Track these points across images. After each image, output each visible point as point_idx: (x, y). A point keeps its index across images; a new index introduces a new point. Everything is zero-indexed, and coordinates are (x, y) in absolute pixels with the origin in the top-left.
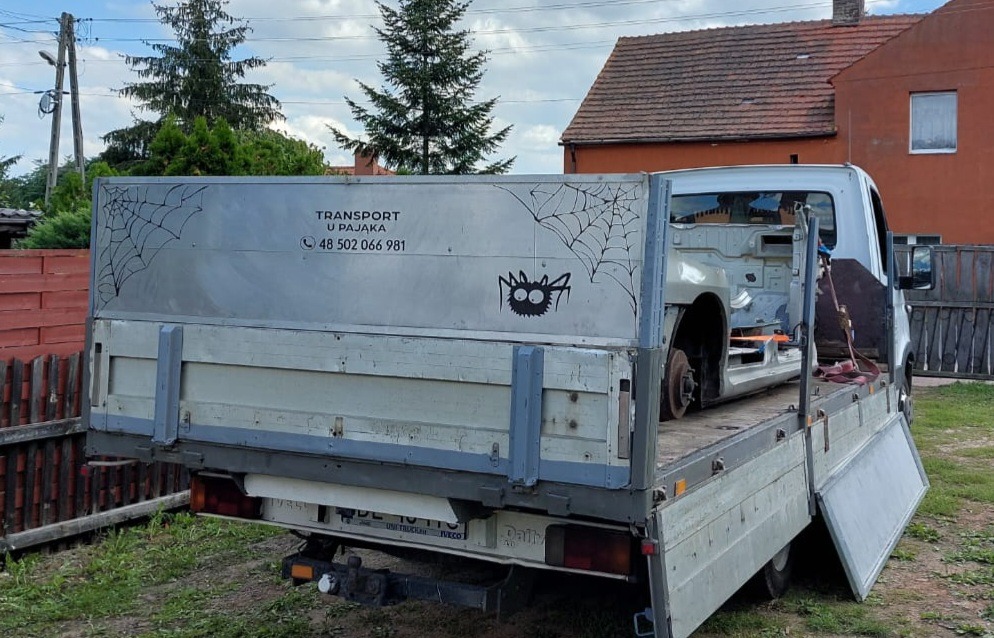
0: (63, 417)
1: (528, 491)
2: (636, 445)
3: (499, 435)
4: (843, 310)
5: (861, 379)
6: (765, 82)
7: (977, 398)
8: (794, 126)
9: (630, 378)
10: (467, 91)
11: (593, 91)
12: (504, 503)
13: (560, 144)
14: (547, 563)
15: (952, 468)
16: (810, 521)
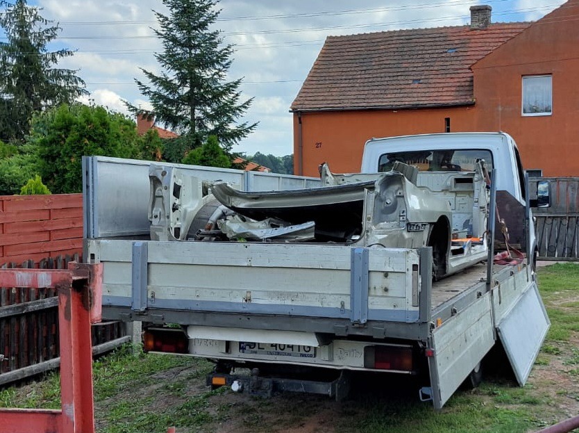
0: (20, 302)
1: (362, 326)
2: (422, 299)
3: (344, 297)
4: (503, 222)
5: (514, 262)
6: (427, 68)
7: (570, 272)
8: (448, 99)
9: (418, 264)
10: (220, 73)
11: (311, 75)
12: (347, 333)
13: (290, 111)
14: (365, 367)
15: (561, 314)
16: (494, 343)
